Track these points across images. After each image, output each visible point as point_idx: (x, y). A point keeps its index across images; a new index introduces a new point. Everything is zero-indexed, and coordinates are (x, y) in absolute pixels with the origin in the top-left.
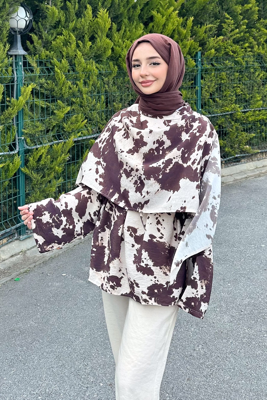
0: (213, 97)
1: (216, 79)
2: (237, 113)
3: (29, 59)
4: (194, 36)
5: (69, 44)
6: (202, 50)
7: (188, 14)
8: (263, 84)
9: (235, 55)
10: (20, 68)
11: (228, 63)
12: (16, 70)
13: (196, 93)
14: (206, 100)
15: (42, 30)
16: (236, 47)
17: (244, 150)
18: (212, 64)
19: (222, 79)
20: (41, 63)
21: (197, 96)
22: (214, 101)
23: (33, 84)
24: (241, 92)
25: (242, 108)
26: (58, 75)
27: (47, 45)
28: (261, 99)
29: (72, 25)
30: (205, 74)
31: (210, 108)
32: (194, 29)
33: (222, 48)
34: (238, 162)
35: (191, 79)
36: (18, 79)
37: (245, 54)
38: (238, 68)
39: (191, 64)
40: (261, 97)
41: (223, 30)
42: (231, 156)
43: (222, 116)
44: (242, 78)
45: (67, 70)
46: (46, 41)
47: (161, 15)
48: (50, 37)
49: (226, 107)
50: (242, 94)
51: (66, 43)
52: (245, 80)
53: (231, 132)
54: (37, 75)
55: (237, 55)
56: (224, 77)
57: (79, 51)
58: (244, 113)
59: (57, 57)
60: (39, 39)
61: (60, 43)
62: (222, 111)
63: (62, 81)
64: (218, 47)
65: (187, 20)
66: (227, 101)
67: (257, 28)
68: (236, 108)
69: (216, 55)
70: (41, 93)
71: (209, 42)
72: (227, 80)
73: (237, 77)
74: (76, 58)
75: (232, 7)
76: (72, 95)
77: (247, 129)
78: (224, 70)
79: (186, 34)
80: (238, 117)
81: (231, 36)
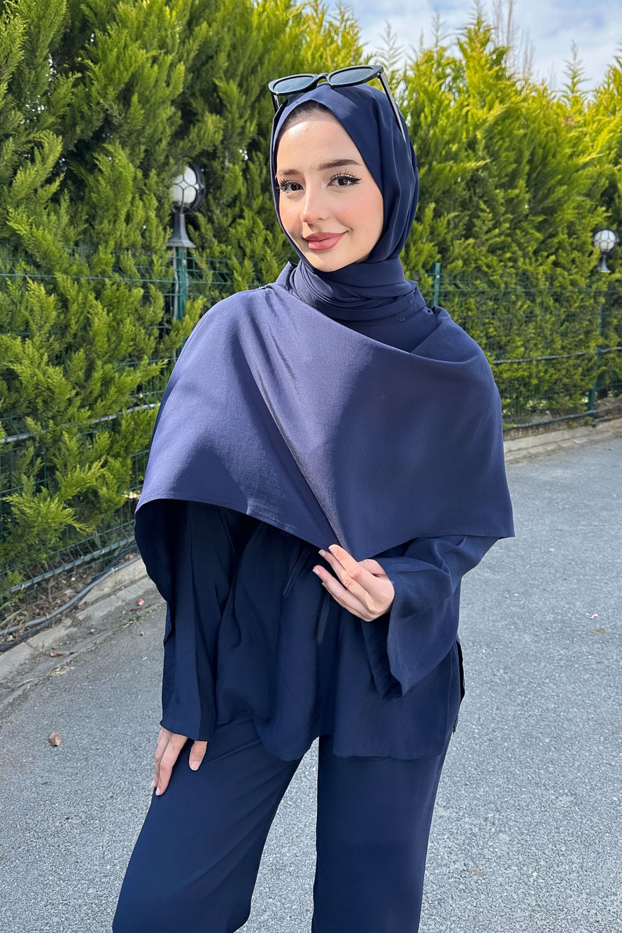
1: (460, 310)
5: (253, 235)
6: (441, 260)
8: (526, 322)
9: (490, 272)
11: (481, 285)
16: (492, 259)
18: (456, 285)
19: (469, 309)
24: (495, 333)
25: (494, 358)
28: (522, 345)
30: (444, 300)
33: (473, 259)
37: (504, 271)
38: (493, 292)
39: (426, 282)
40: (522, 342)
41: (475, 229)
44: (497, 309)
46: (220, 226)
51: (250, 233)
52: (501, 313)
54: (208, 283)
56: (472, 306)
57: (269, 248)
64: (466, 256)
67: (523, 230)
69: (463, 269)
71: (453, 247)
72: (476, 312)
73: (490, 308)
74: (264, 260)
75: (490, 192)
78: (473, 295)
79: (422, 232)
81: (487, 240)
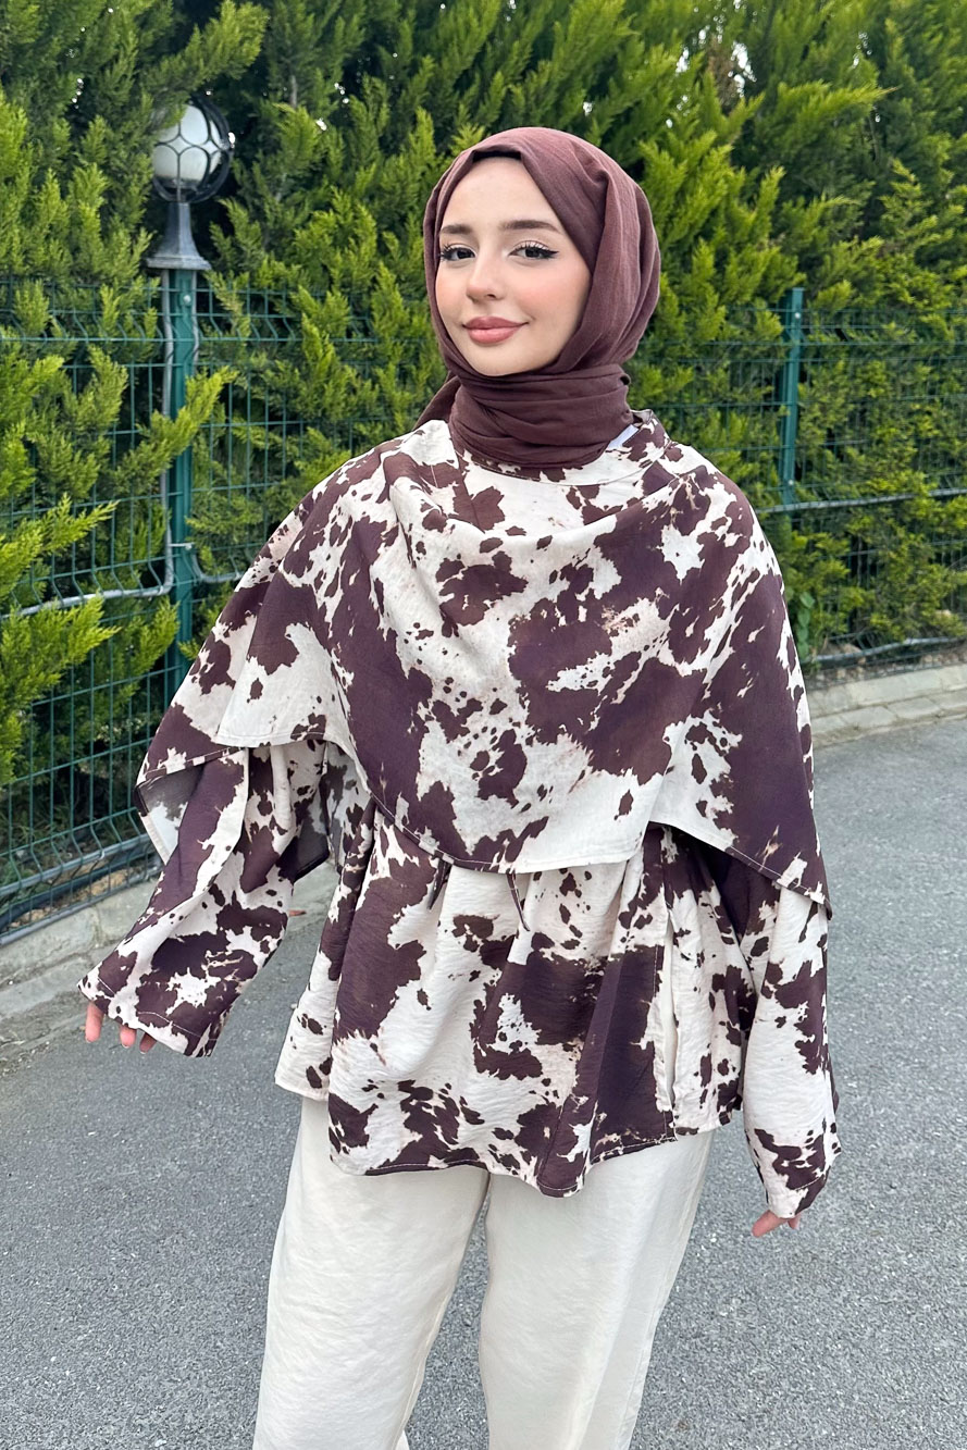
0: (838, 442)
1: (850, 384)
2: (917, 500)
3: (218, 285)
4: (782, 236)
5: (352, 241)
6: (806, 283)
7: (764, 158)
9: (920, 305)
10: (185, 315)
11: (896, 330)
12: (173, 319)
13: (781, 425)
14: (813, 452)
15: (264, 189)
16: (926, 277)
17: (934, 623)
18: (839, 333)
19: (869, 383)
20: (255, 302)
21: (784, 436)
22: (840, 456)
23: (229, 370)
24: (936, 432)
25: (934, 485)
26: (311, 343)
27: (278, 241)
29: (364, 177)
30: (813, 363)
31: (826, 478)
32: (783, 211)
33: (878, 280)
34: (910, 661)
35: (766, 380)
36: (179, 350)
37: (954, 303)
38: (928, 347)
39: (768, 328)
41: (884, 217)
42: (889, 643)
43: (866, 507)
44: (941, 382)
45: (343, 329)
46: (277, 227)
47: (671, 155)
48: (289, 216)
49: (881, 480)
50: (936, 437)
51: (344, 238)
52: (950, 391)
53: (892, 561)
54: (242, 339)
55: (929, 305)
56: (878, 377)
57: (388, 266)
58: (939, 503)
59: (312, 283)
60: (252, 220)
61: (322, 237)
62: (867, 490)
63: (323, 366)
64: (865, 273)
65: (760, 177)
66: (884, 457)
68: (915, 482)
69: (856, 301)
70: (254, 401)
71: (832, 257)
72: (890, 388)
73: (924, 379)
74: (375, 290)
75: (918, 139)
76: (359, 414)
77: (948, 557)
78: (881, 354)
79: (754, 226)
80: (918, 513)
81: (911, 240)
